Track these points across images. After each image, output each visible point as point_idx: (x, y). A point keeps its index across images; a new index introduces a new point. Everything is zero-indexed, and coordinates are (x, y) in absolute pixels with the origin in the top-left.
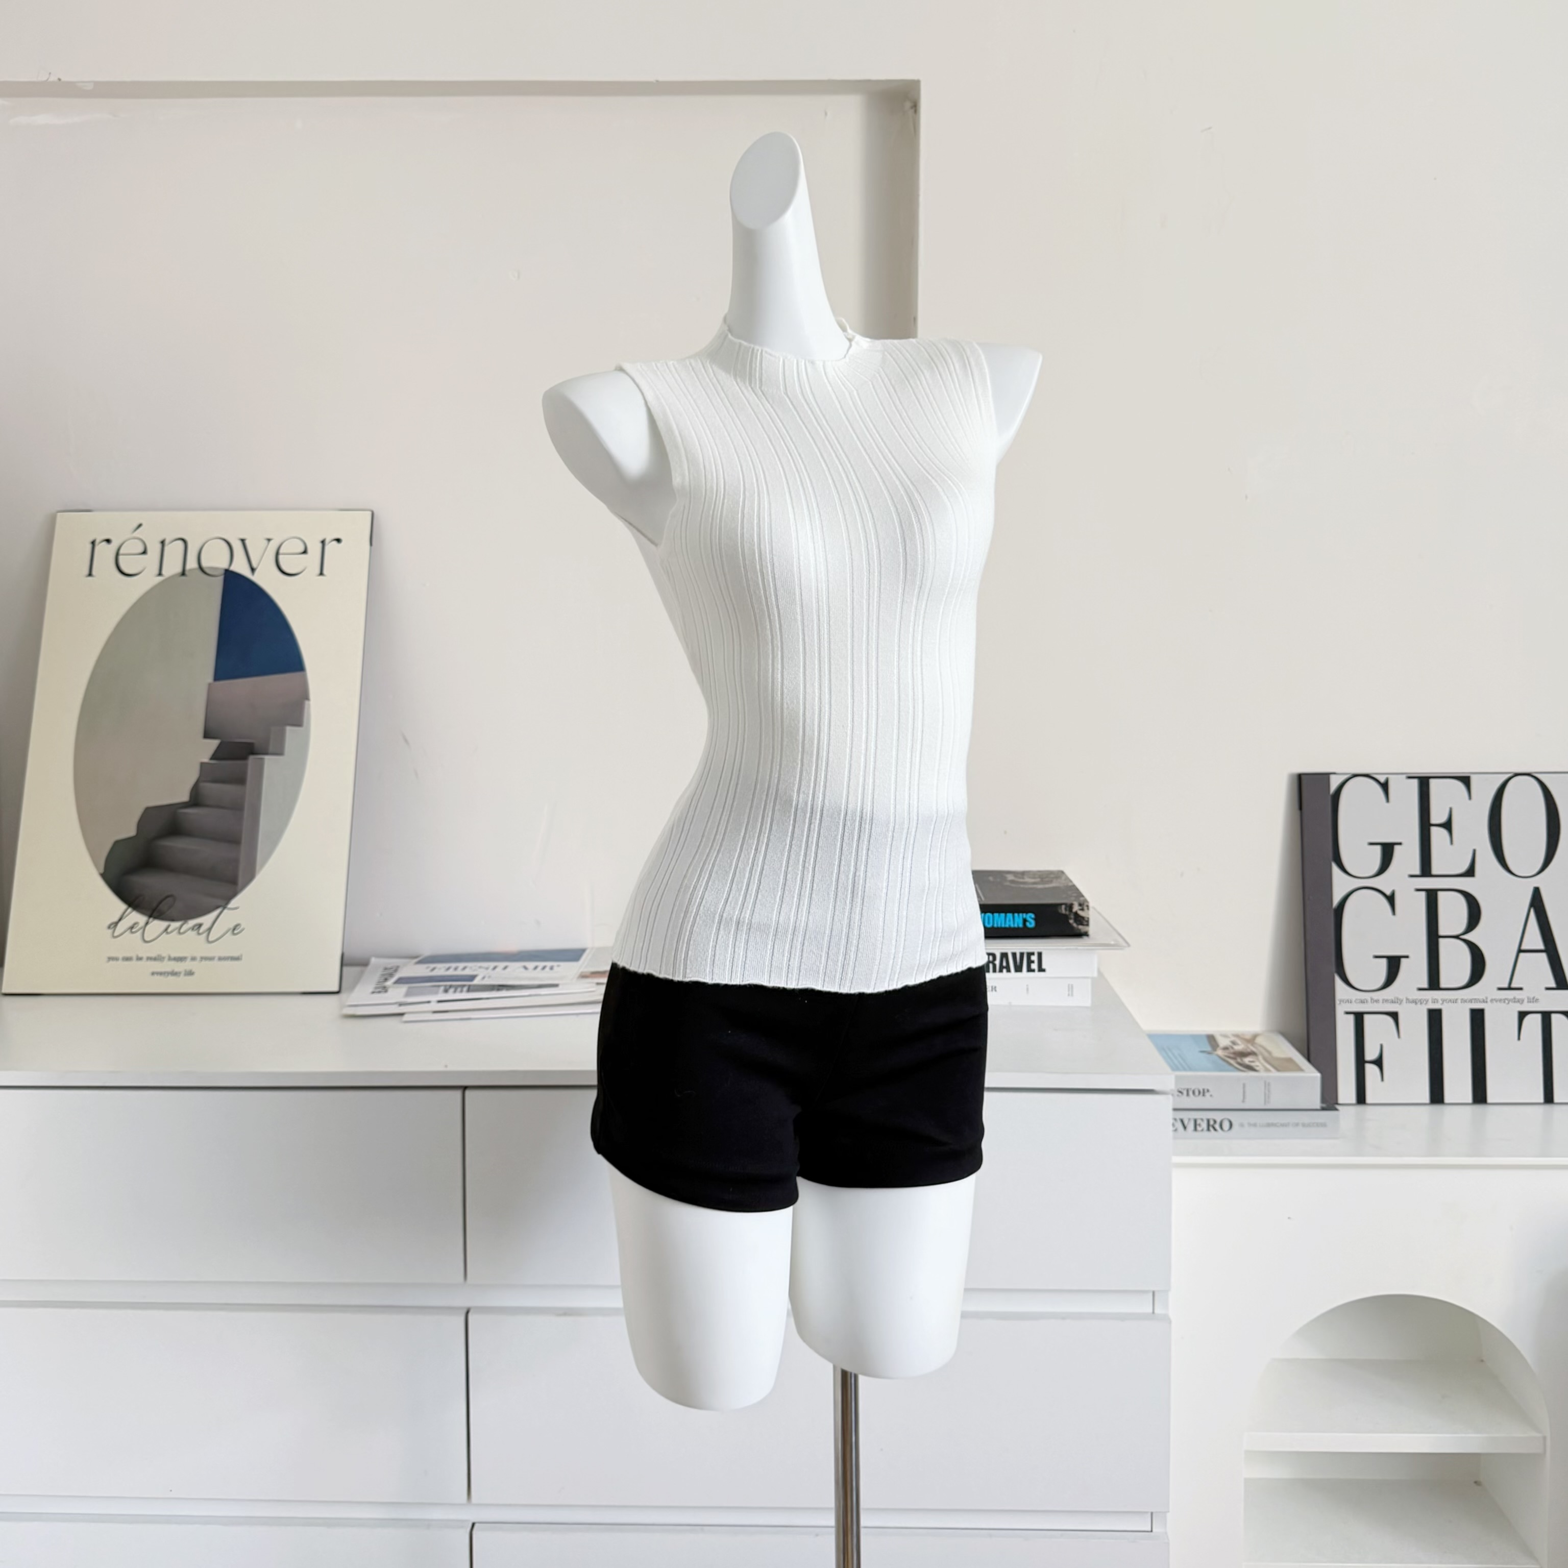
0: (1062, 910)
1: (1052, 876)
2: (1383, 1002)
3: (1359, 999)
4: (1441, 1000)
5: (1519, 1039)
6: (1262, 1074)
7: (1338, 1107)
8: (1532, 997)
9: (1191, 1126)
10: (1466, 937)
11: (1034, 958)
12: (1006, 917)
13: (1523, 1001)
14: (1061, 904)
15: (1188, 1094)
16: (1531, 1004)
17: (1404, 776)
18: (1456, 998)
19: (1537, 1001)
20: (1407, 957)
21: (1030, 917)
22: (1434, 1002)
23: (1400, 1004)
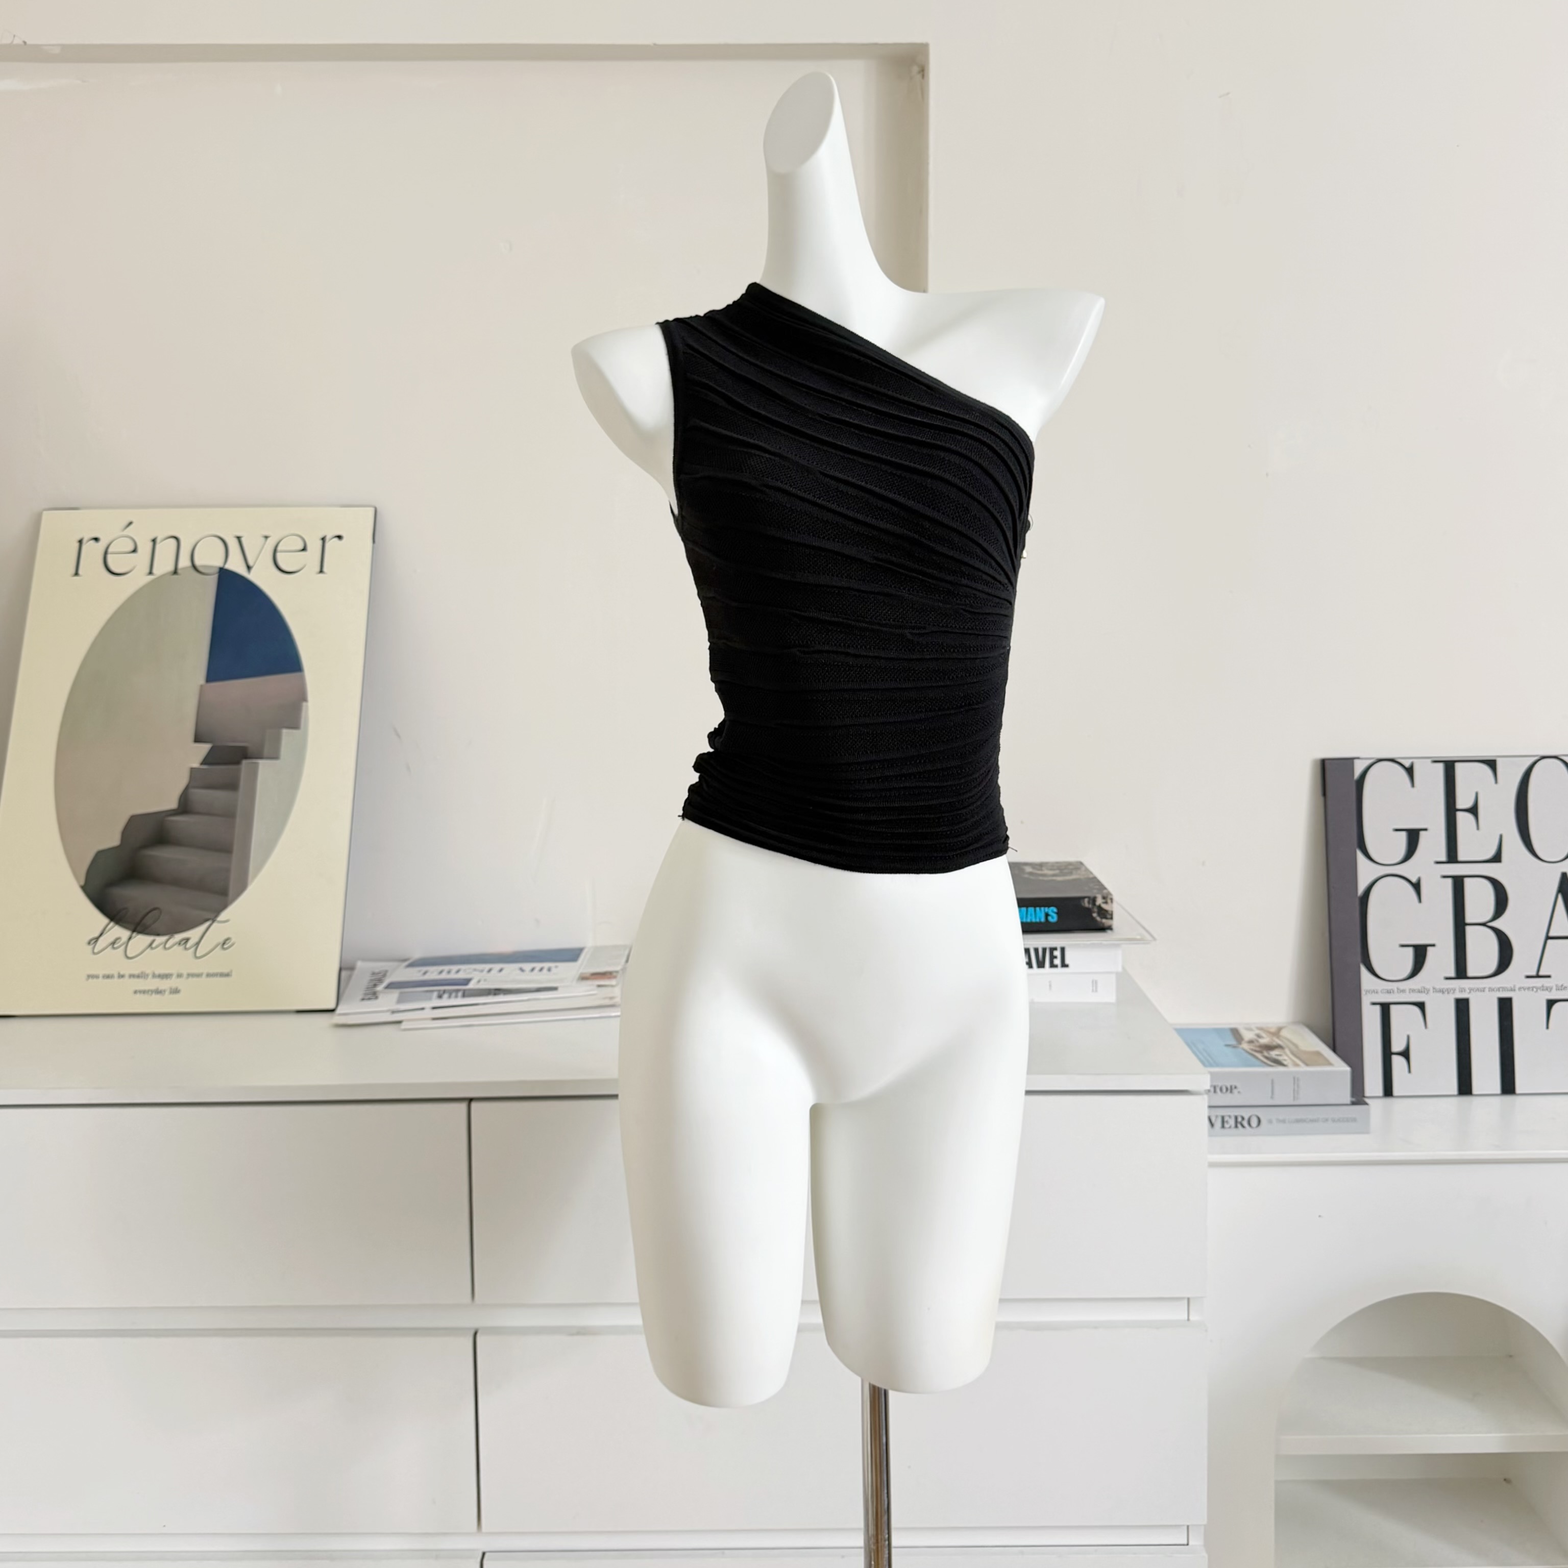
0: (1084, 904)
1: (1071, 867)
2: (1410, 992)
3: (1386, 989)
4: (1469, 989)
5: (1547, 1027)
6: (1292, 1069)
7: (1367, 1100)
8: (1560, 985)
9: (1218, 1124)
10: (1493, 924)
11: (1057, 953)
12: (1027, 911)
13: (1552, 988)
14: (1084, 898)
15: (1215, 1091)
16: (1559, 992)
17: (1429, 760)
18: (1483, 986)
19: (1566, 987)
20: (1433, 945)
21: (1053, 912)
22: (1462, 991)
23: (1428, 993)
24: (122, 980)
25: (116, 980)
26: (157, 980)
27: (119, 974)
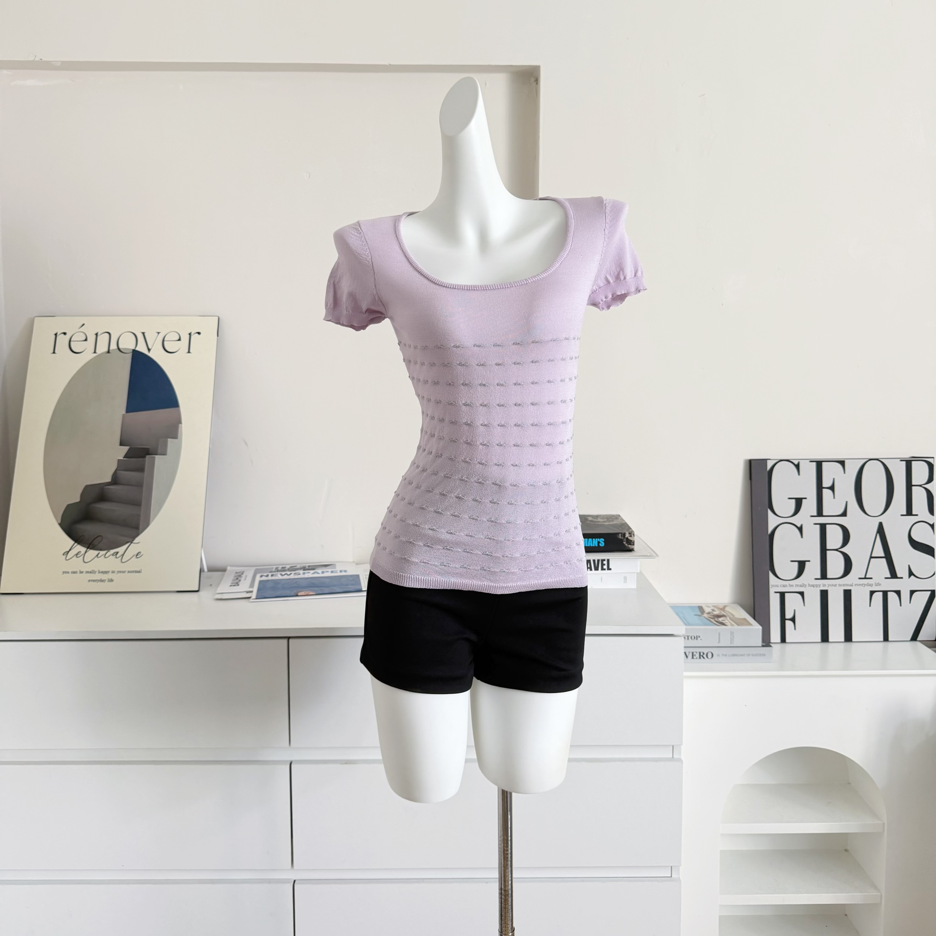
0: (619, 536)
1: (613, 517)
2: (796, 586)
3: (783, 585)
4: (828, 585)
5: (870, 606)
6: (729, 627)
7: (771, 645)
8: (877, 583)
9: (690, 656)
10: (841, 550)
11: (605, 563)
12: (588, 540)
13: (872, 585)
14: (620, 533)
15: (688, 639)
16: (877, 587)
17: (808, 461)
18: (836, 583)
19: (880, 585)
20: (809, 561)
21: (602, 541)
22: (824, 586)
23: (805, 587)
24: (81, 574)
25: (78, 575)
26: (101, 574)
27: (80, 571)
